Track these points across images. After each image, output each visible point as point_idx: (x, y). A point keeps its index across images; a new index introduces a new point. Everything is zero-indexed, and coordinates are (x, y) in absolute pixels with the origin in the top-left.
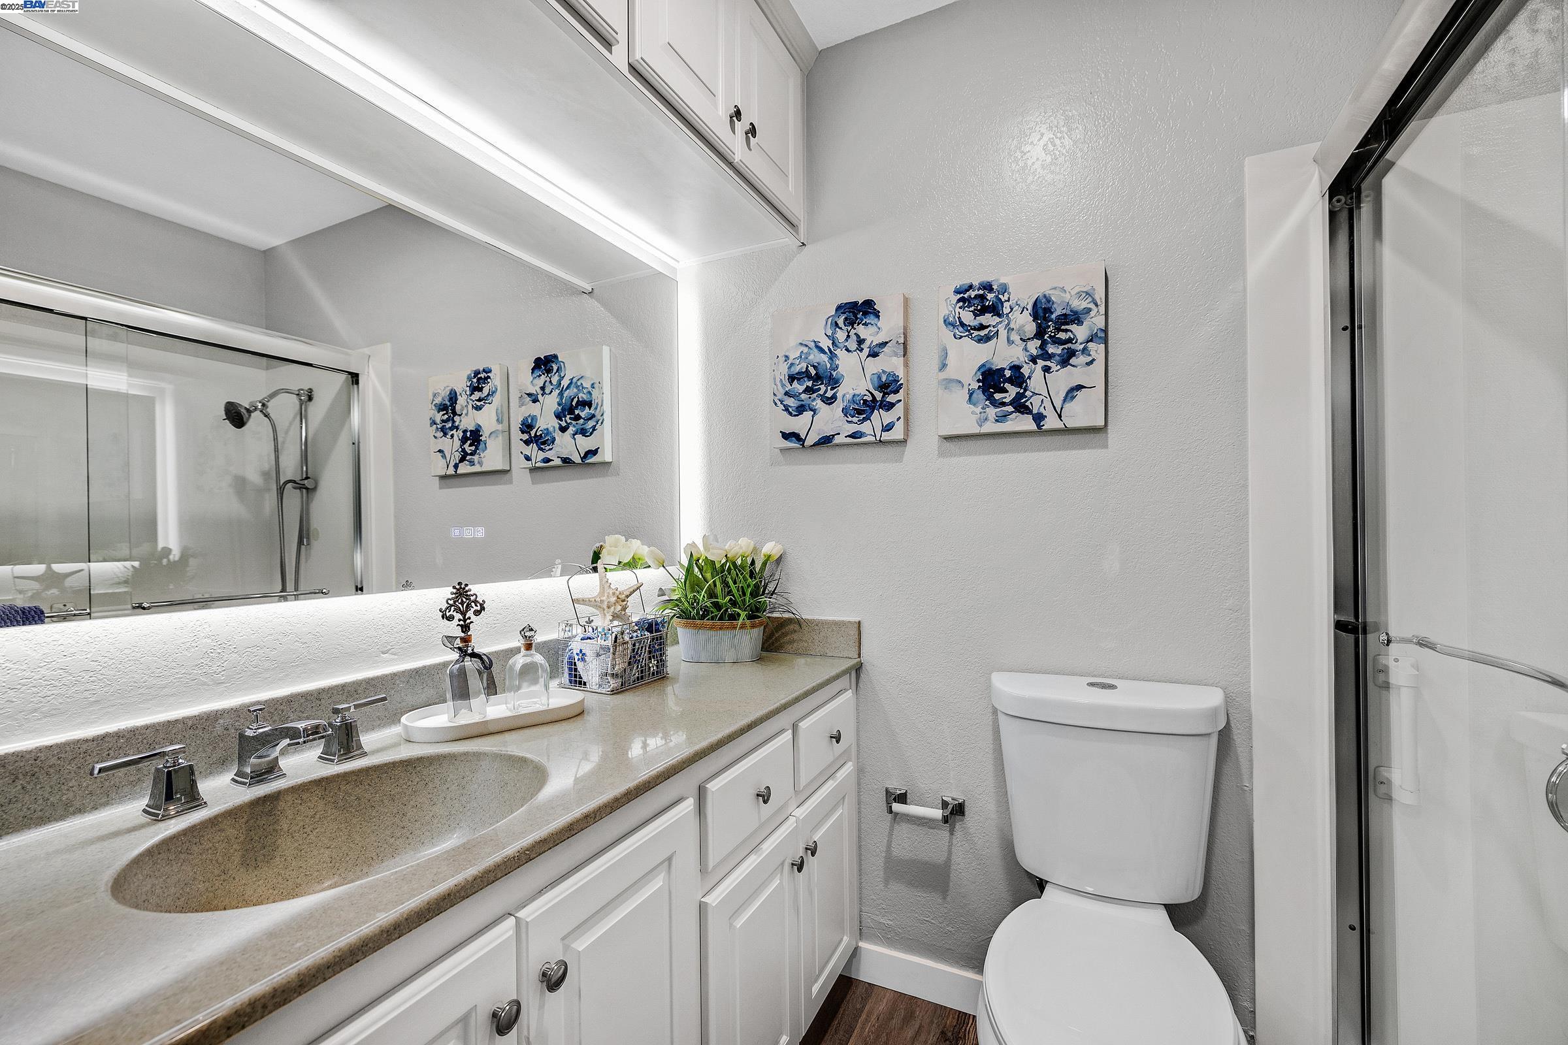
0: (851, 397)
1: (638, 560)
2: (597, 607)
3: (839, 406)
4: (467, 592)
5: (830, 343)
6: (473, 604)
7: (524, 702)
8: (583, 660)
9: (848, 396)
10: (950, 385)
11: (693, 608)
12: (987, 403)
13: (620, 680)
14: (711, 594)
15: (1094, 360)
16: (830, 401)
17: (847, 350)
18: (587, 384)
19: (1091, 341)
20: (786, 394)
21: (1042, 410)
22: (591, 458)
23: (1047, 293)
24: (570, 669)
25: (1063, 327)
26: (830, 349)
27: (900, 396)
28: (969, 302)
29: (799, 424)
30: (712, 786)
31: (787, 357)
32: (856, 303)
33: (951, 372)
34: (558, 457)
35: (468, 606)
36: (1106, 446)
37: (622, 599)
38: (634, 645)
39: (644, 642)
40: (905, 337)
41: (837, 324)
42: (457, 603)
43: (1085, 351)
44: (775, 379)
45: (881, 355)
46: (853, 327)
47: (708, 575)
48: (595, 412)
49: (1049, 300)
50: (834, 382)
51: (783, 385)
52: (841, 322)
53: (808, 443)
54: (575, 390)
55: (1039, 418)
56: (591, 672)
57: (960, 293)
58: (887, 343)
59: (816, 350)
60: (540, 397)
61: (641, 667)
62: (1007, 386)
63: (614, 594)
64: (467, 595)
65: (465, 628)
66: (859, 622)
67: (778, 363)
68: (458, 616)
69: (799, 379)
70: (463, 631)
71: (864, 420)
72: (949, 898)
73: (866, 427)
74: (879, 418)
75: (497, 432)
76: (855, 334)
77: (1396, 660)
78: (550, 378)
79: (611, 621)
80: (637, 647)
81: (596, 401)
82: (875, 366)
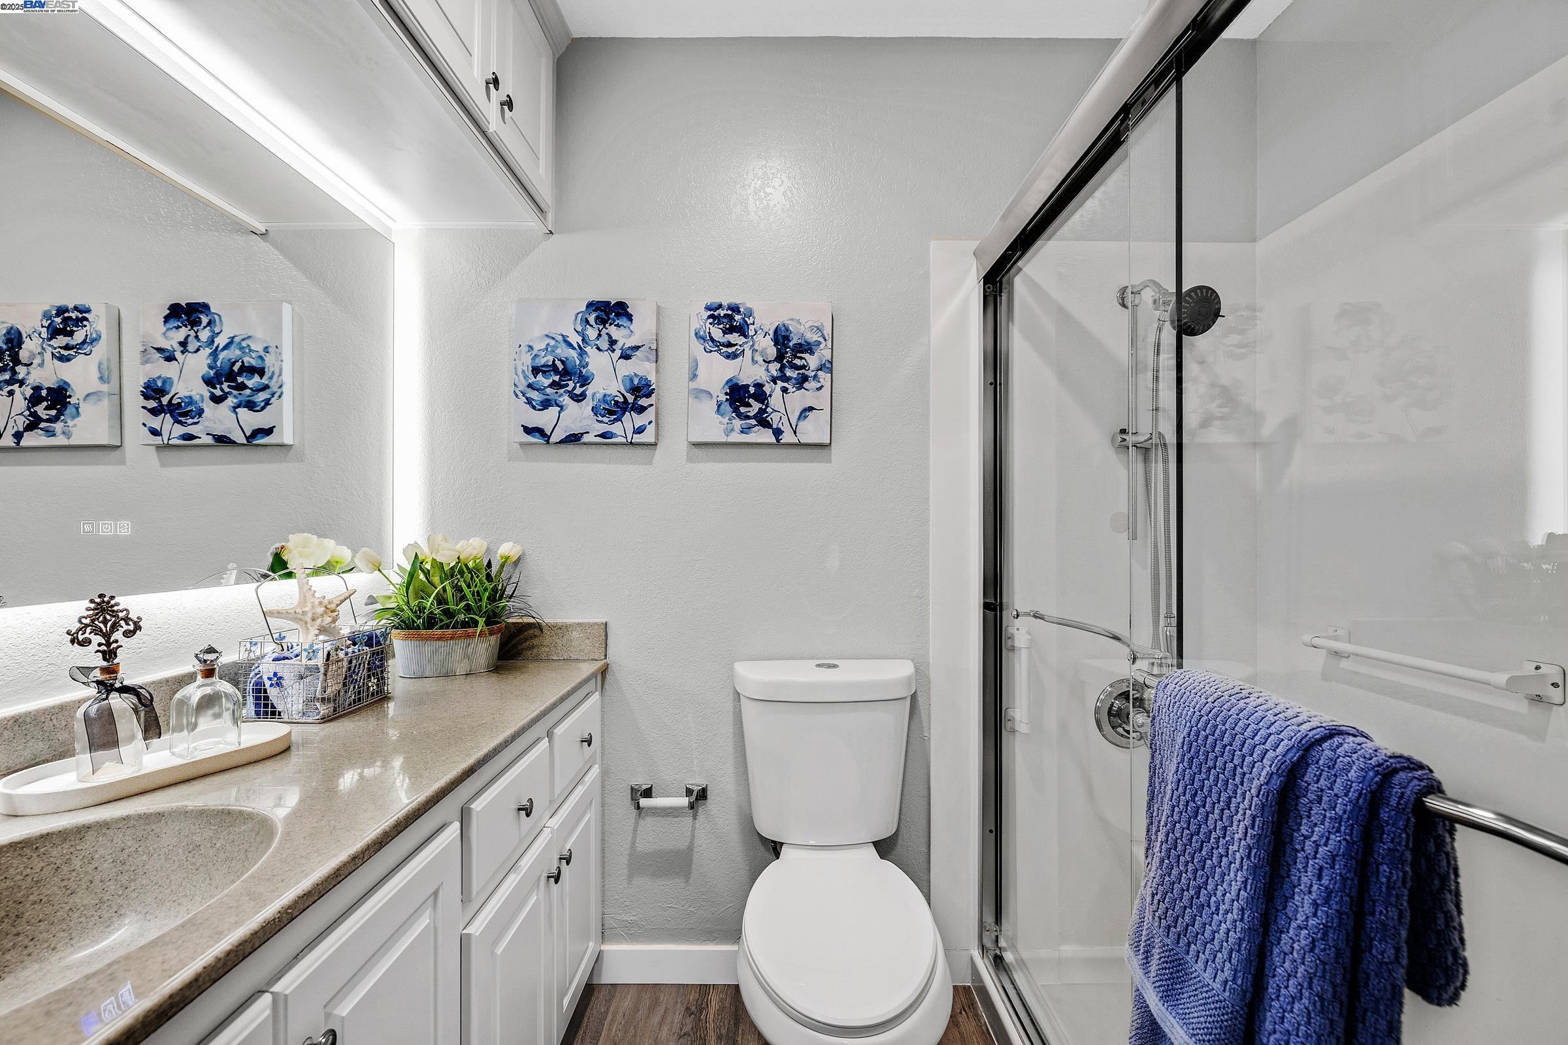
0: (602, 396)
1: (334, 564)
2: (296, 619)
3: (587, 405)
4: (112, 606)
5: (579, 339)
6: (122, 623)
7: (201, 744)
8: (279, 685)
9: (598, 395)
10: (702, 395)
11: (419, 618)
12: (734, 415)
13: (332, 705)
14: (441, 600)
15: (822, 386)
16: (579, 398)
17: (598, 348)
18: (257, 347)
19: (821, 369)
20: (530, 386)
21: (780, 426)
22: (263, 437)
23: (786, 322)
24: (258, 698)
25: (798, 355)
26: (579, 346)
27: (652, 400)
28: (719, 320)
29: (544, 418)
30: (477, 806)
31: (531, 347)
32: (609, 303)
33: (702, 382)
34: (208, 434)
35: (115, 627)
36: (829, 461)
37: (331, 610)
38: (350, 662)
39: (363, 658)
40: (657, 344)
41: (587, 322)
42: (96, 622)
43: (815, 376)
44: (516, 368)
45: (634, 358)
46: (604, 326)
47: (436, 580)
48: (269, 382)
49: (787, 330)
50: (585, 381)
51: (526, 377)
52: (592, 319)
53: (553, 439)
54: (238, 352)
55: (778, 433)
56: (291, 699)
57: (710, 310)
58: (639, 347)
59: (563, 345)
60: (178, 355)
61: (358, 688)
62: (751, 401)
63: (320, 603)
64: (113, 611)
65: (109, 654)
66: (606, 623)
67: (521, 352)
68: (97, 639)
69: (544, 372)
70: (105, 659)
71: (615, 420)
72: (691, 881)
73: (616, 428)
74: (630, 420)
75: (100, 394)
76: (607, 334)
77: (1018, 629)
78: (196, 333)
79: (317, 635)
80: (353, 665)
81: (272, 369)
82: (627, 368)
